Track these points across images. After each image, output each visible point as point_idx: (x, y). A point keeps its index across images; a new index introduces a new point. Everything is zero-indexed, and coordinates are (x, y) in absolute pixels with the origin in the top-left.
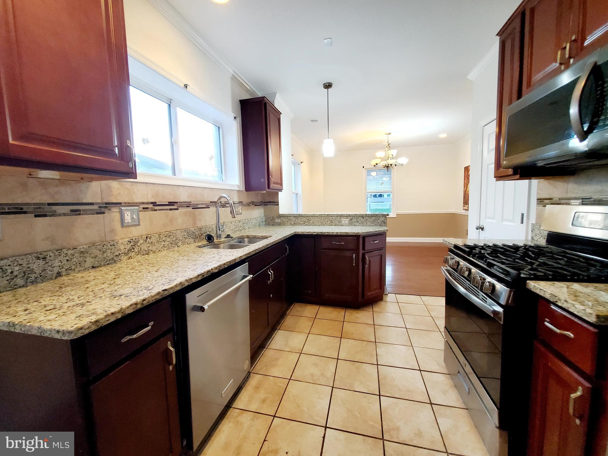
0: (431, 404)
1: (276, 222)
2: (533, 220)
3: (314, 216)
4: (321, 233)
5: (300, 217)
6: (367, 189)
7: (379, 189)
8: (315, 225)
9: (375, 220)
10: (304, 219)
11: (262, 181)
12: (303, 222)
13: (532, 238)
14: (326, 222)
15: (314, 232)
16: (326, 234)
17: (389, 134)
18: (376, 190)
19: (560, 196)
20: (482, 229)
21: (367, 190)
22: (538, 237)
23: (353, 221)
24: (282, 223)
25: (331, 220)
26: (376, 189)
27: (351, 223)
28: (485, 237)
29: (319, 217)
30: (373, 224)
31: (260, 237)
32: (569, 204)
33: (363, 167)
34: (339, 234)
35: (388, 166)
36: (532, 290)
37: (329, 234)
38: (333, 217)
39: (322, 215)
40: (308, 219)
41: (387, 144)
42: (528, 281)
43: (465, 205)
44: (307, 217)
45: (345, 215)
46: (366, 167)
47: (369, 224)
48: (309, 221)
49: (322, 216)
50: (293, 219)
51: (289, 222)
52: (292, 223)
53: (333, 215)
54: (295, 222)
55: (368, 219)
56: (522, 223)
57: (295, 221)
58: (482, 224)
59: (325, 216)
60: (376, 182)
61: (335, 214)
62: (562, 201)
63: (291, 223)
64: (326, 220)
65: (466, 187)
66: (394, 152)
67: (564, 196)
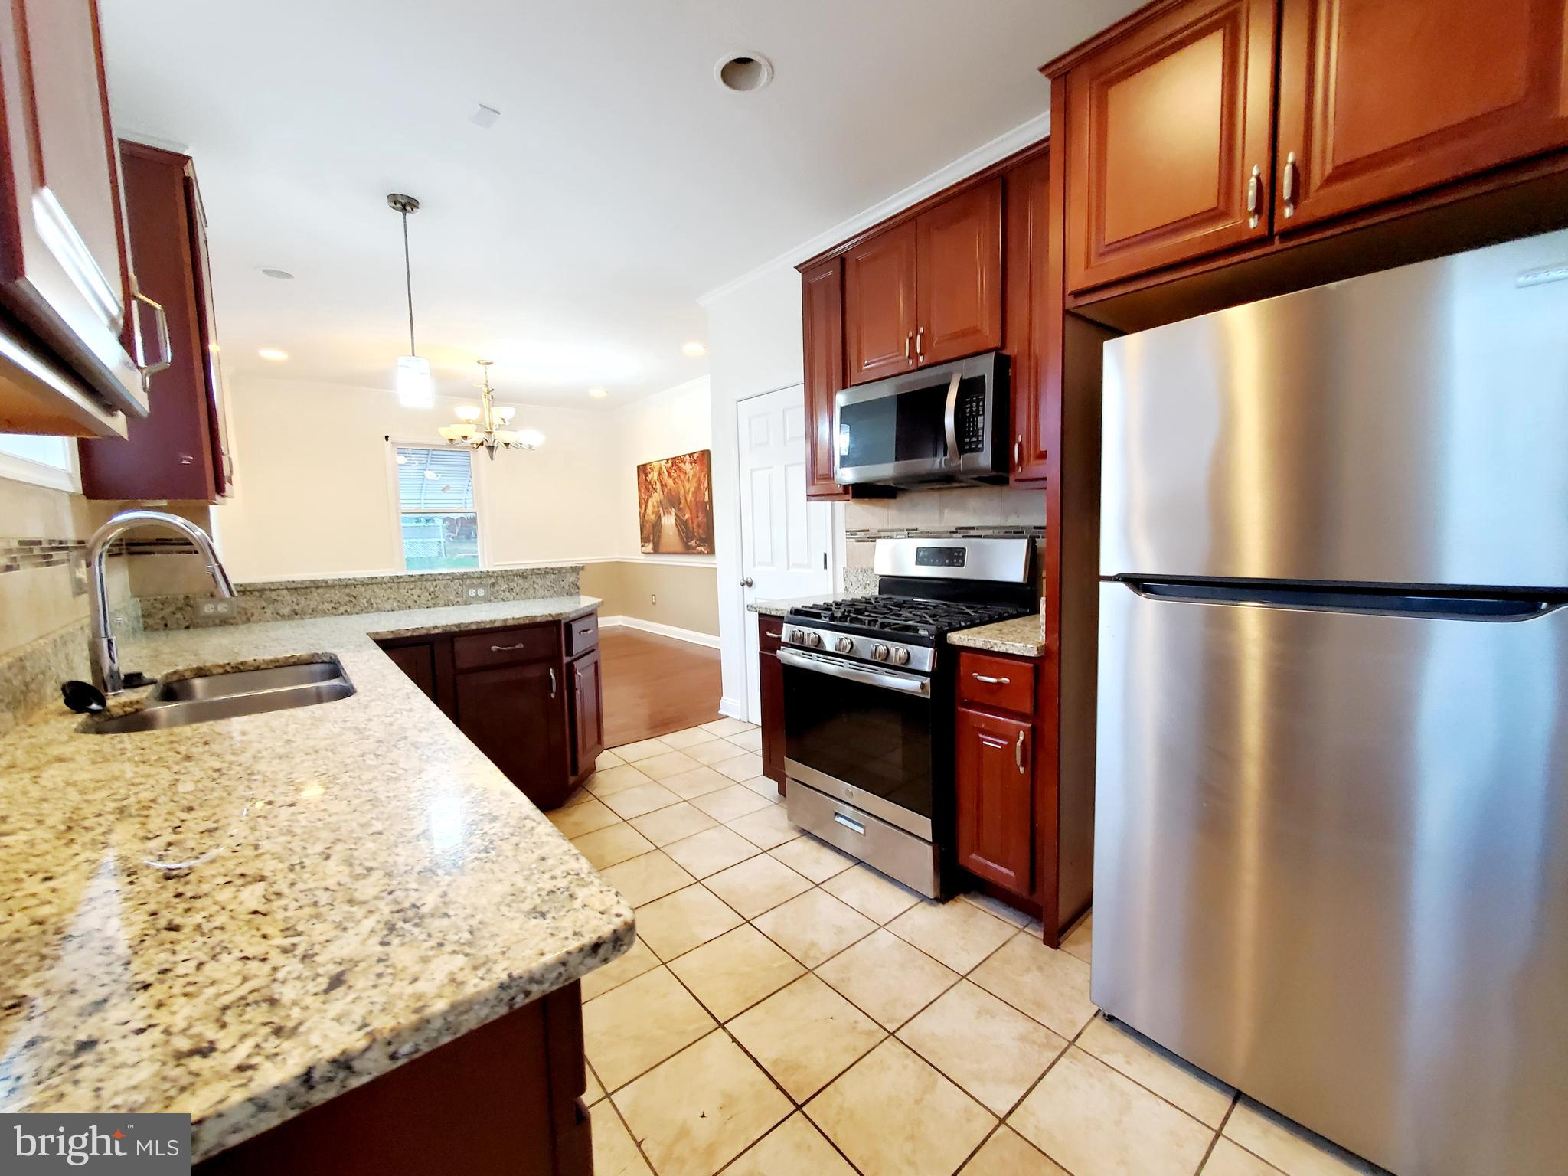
0: (817, 885)
1: (208, 617)
2: (842, 563)
3: (374, 581)
4: (458, 626)
5: (318, 588)
6: (402, 501)
7: (426, 501)
8: (378, 610)
9: (554, 581)
10: (336, 595)
11: (184, 462)
12: (330, 606)
13: (846, 589)
14: (415, 597)
15: (436, 627)
16: (474, 627)
17: (488, 364)
18: (419, 506)
19: (880, 527)
20: (750, 584)
21: (403, 506)
22: (855, 586)
23: (497, 588)
24: (235, 614)
25: (432, 589)
26: (419, 501)
27: (493, 593)
28: (756, 599)
29: (389, 585)
30: (552, 592)
31: (263, 666)
32: (892, 538)
33: (387, 438)
34: (510, 623)
35: (493, 447)
36: (957, 644)
37: (483, 626)
38: (437, 582)
39: (401, 577)
40: (348, 595)
41: (485, 390)
42: (949, 635)
43: (646, 544)
44: (346, 586)
45: (476, 575)
46: (394, 440)
47: (540, 592)
48: (353, 599)
49: (402, 580)
50: (287, 596)
51: (269, 611)
52: (286, 611)
53: (440, 577)
54: (296, 607)
55: (538, 581)
56: (826, 567)
57: (297, 604)
58: (747, 577)
59: (413, 579)
60: (420, 482)
61: (445, 575)
62: (883, 534)
63: (278, 614)
64: (417, 592)
65: (644, 506)
66: (508, 412)
67: (886, 527)
